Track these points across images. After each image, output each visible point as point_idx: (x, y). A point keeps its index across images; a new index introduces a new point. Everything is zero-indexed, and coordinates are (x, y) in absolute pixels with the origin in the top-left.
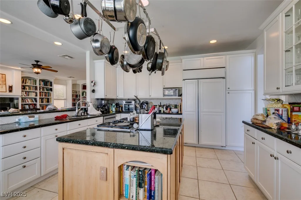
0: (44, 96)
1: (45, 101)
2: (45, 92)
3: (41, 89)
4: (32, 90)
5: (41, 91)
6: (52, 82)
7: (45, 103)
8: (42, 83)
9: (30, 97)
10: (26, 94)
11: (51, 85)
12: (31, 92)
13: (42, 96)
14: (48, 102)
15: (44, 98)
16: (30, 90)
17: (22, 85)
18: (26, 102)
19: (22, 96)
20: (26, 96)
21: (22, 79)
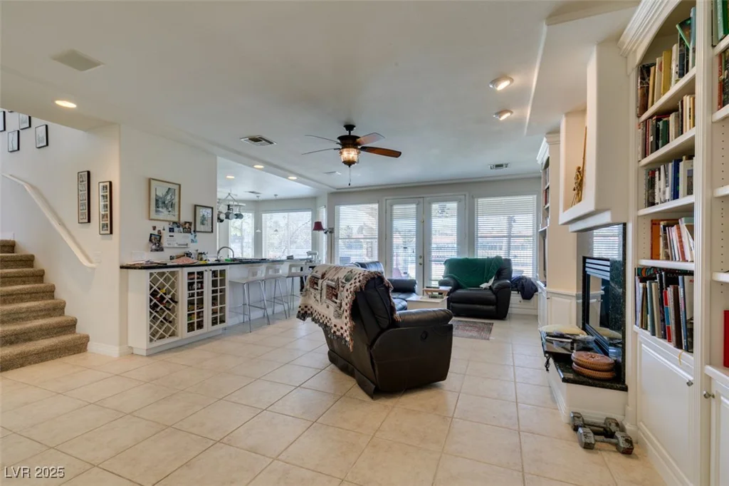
9: (682, 199)
10: (668, 181)
16: (681, 140)
17: (644, 123)
18: (675, 257)
19: (652, 206)
20: (668, 201)
21: (652, 71)
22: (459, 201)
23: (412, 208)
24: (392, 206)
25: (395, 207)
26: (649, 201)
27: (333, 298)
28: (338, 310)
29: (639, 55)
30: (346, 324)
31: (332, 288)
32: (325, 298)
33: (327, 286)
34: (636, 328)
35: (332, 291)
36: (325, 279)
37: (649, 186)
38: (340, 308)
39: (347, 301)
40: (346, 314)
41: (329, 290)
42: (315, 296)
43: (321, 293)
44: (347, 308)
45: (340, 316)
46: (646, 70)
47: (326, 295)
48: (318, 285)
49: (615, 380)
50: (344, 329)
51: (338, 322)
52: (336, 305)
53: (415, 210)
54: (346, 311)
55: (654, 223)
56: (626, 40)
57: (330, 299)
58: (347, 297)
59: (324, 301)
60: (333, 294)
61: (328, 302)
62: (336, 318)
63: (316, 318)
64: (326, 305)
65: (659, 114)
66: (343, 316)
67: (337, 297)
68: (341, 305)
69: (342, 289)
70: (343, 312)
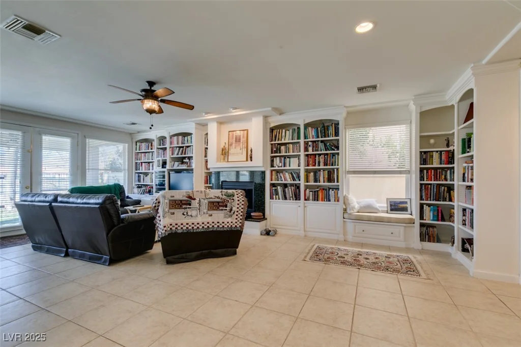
0: (322, 164)
1: (322, 179)
2: (325, 154)
3: (310, 149)
4: (291, 153)
5: (310, 152)
6: (338, 124)
7: (322, 183)
8: (312, 132)
9: (287, 168)
10: (281, 162)
11: (337, 134)
12: (289, 157)
13: (319, 165)
14: (330, 179)
15: (319, 170)
16: (288, 154)
17: (272, 144)
18: (282, 181)
19: (273, 167)
20: (281, 167)
21: (274, 131)
22: (72, 138)
23: (15, 135)
26: (272, 166)
27: (221, 208)
28: (229, 213)
29: (272, 125)
30: (236, 219)
31: (218, 202)
32: (205, 211)
33: (209, 202)
34: (271, 200)
35: (218, 204)
36: (198, 200)
37: (272, 161)
38: (230, 212)
39: (238, 206)
40: (237, 213)
41: (213, 204)
42: (185, 213)
43: (199, 209)
44: (238, 210)
45: (231, 216)
46: (272, 130)
47: (207, 209)
48: (190, 205)
49: (264, 218)
50: (234, 222)
51: (229, 220)
52: (226, 211)
53: (20, 137)
54: (237, 212)
55: (272, 171)
56: (270, 120)
57: (214, 210)
58: (238, 204)
59: (204, 213)
60: (219, 206)
61: (210, 212)
62: (228, 218)
63: (190, 228)
64: (207, 215)
65: (278, 144)
66: (233, 216)
67: (226, 207)
68: (231, 210)
69: (232, 201)
70: (234, 213)
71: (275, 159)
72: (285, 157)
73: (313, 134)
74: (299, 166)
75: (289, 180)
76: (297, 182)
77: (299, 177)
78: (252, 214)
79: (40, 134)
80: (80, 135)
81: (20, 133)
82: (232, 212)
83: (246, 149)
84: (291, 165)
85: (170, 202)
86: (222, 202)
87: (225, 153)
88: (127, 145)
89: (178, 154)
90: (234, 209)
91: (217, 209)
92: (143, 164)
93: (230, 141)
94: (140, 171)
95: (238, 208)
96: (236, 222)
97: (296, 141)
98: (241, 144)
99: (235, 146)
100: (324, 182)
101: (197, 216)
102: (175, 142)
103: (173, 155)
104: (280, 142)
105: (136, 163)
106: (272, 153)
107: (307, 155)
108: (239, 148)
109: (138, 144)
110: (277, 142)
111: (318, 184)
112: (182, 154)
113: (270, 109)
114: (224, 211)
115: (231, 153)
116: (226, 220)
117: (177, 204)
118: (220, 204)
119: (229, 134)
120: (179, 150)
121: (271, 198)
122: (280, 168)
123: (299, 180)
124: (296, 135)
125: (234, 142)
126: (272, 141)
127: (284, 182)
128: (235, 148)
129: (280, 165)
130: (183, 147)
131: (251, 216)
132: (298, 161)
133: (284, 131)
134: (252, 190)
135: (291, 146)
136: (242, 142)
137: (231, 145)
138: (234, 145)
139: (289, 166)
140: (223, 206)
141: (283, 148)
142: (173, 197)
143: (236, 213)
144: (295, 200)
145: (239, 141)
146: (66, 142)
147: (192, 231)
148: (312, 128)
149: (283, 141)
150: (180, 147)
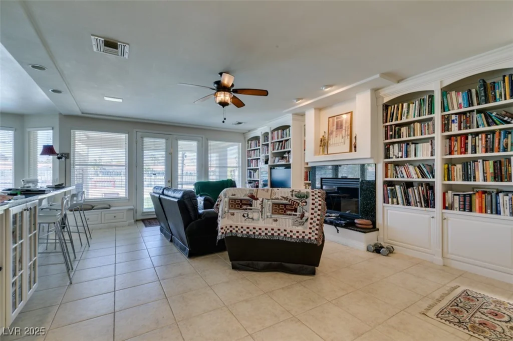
0: (479, 149)
1: (480, 174)
2: (487, 133)
3: (455, 126)
4: (418, 137)
7: (480, 182)
8: (457, 101)
9: (412, 158)
10: (400, 150)
12: (415, 142)
14: (500, 176)
15: (475, 160)
16: (412, 138)
17: (386, 127)
18: (403, 177)
19: (389, 158)
20: (402, 157)
21: (390, 108)
22: (198, 141)
23: (162, 142)
24: (142, 138)
25: (146, 140)
26: (387, 156)
27: (289, 212)
28: (299, 220)
29: (386, 100)
30: (310, 228)
31: (285, 205)
32: (269, 214)
33: (274, 204)
34: (385, 204)
35: (285, 207)
36: (261, 200)
37: (387, 150)
38: (301, 218)
39: (313, 212)
40: (312, 221)
41: (279, 207)
42: (246, 215)
43: (262, 212)
44: (313, 216)
45: (302, 224)
46: (386, 107)
47: (271, 212)
48: (251, 205)
49: (374, 228)
50: (307, 233)
51: (300, 229)
52: (295, 217)
53: (164, 144)
54: (312, 219)
55: (386, 164)
56: (382, 93)
57: (281, 214)
58: (313, 209)
59: (267, 217)
60: (287, 209)
61: (275, 216)
62: (298, 226)
63: (251, 233)
64: (271, 220)
65: (396, 125)
66: (306, 223)
67: (296, 211)
68: (302, 216)
69: (304, 204)
70: (307, 220)
71: (391, 147)
72: (407, 143)
73: (460, 100)
74: (432, 155)
75: (415, 176)
76: (430, 180)
77: (432, 173)
78: (356, 221)
79: (177, 140)
80: (204, 138)
81: (164, 141)
82: (304, 218)
83: (349, 137)
84: (418, 153)
85: (229, 202)
86: (291, 205)
87: (324, 144)
88: (241, 144)
89: (278, 149)
90: (306, 214)
91: (284, 213)
92: (253, 160)
93: (331, 129)
94: (251, 168)
95: (312, 214)
96: (310, 233)
97: (427, 116)
98: (344, 131)
99: (336, 134)
100: (485, 180)
101: (259, 220)
102: (276, 137)
103: (274, 150)
104: (399, 122)
105: (248, 160)
106: (386, 139)
107: (450, 137)
108: (341, 137)
109: (249, 142)
110: (394, 122)
111: (472, 183)
112: (281, 149)
113: (378, 76)
114: (292, 216)
115: (331, 143)
116: (295, 229)
117: (237, 204)
118: (288, 207)
119: (329, 121)
120: (279, 144)
121: (386, 201)
122: (400, 159)
123: (433, 177)
124: (426, 108)
125: (335, 129)
126: (386, 122)
127: (406, 179)
128: (336, 137)
129: (400, 155)
130: (282, 141)
131: (355, 223)
132: (430, 147)
133: (405, 105)
134: (358, 189)
135: (418, 125)
136: (344, 128)
137: (331, 133)
138: (334, 133)
139: (415, 155)
140: (291, 210)
141: (404, 130)
142: (235, 195)
143: (310, 221)
144: (425, 207)
145: (341, 128)
146: (194, 144)
147: (253, 237)
148: (457, 91)
149: (404, 120)
150: (279, 142)
